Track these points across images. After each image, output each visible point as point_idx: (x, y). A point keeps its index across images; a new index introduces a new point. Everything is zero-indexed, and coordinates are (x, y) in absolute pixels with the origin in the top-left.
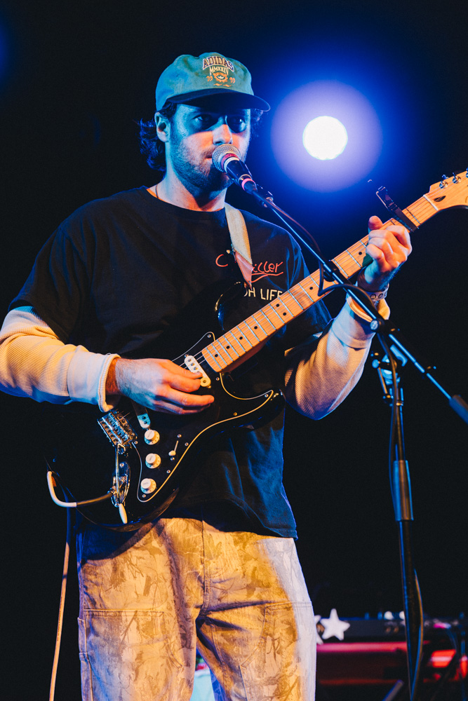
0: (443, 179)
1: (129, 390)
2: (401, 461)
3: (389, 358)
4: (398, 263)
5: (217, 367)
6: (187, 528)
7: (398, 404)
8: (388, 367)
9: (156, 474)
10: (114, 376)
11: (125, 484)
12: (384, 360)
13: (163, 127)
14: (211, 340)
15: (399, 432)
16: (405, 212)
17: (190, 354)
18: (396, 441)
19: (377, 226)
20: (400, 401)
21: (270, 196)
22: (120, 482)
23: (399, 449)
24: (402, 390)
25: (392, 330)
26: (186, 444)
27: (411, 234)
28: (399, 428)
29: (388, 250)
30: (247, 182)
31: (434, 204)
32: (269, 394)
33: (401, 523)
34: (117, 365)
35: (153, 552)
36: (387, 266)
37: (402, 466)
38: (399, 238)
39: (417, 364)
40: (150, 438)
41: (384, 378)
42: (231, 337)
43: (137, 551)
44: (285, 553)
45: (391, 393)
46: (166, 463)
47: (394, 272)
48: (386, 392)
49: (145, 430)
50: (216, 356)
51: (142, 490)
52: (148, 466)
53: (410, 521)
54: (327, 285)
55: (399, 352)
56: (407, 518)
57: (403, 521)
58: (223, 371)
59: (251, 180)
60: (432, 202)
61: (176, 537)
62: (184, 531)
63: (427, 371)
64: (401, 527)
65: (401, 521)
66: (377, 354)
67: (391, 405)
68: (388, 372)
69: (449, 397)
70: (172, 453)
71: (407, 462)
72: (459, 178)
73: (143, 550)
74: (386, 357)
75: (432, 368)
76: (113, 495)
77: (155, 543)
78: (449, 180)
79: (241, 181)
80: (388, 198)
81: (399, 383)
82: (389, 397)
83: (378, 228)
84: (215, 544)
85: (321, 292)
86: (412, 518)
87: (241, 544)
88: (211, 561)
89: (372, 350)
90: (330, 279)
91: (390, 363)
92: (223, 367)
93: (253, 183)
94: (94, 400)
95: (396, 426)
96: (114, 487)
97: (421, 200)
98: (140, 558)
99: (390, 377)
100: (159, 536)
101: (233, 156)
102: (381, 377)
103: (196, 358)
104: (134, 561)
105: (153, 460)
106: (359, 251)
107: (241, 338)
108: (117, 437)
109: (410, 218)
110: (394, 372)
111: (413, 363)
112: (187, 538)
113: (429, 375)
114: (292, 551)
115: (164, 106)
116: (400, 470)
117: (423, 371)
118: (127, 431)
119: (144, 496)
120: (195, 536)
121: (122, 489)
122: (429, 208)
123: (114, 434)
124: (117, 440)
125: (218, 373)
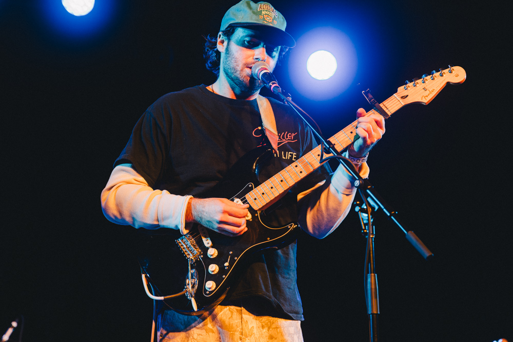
0: (406, 84)
1: (201, 218)
2: (373, 274)
3: (366, 205)
4: (376, 140)
5: (256, 208)
6: (232, 316)
7: (371, 236)
8: (365, 211)
9: (216, 278)
10: (191, 210)
11: (194, 283)
12: (362, 207)
13: (222, 42)
14: (251, 189)
15: (371, 255)
16: (381, 105)
17: (238, 197)
18: (370, 261)
19: (363, 115)
20: (373, 234)
21: (290, 96)
22: (192, 283)
23: (372, 266)
24: (374, 227)
25: (369, 187)
26: (236, 258)
27: (385, 120)
28: (371, 252)
29: (371, 131)
30: (275, 87)
31: (401, 100)
32: (291, 226)
33: (371, 315)
34: (192, 203)
35: (207, 331)
36: (369, 141)
37: (373, 278)
38: (378, 123)
39: (385, 210)
40: (211, 254)
41: (362, 219)
42: (265, 187)
43: (198, 330)
44: (295, 335)
45: (367, 228)
46: (222, 270)
47: (373, 145)
48: (364, 228)
49: (208, 249)
50: (255, 199)
51: (207, 289)
52: (210, 273)
53: (377, 314)
54: (326, 156)
55: (373, 202)
56: (375, 312)
57: (373, 314)
58: (259, 209)
59: (277, 85)
60: (399, 99)
61: (224, 322)
62: (229, 318)
63: (391, 215)
64: (371, 318)
65: (371, 314)
66: (358, 203)
67: (367, 237)
68: (365, 215)
69: (406, 232)
70: (226, 264)
71: (376, 275)
72: (417, 83)
73: (202, 330)
74: (364, 204)
75: (395, 213)
76: (187, 291)
77: (210, 326)
78: (411, 84)
79: (271, 86)
80: (370, 96)
81: (373, 222)
82: (365, 231)
83: (364, 116)
84: (250, 327)
85: (322, 161)
86: (379, 313)
87: (267, 328)
88: (247, 339)
89: (355, 200)
90: (328, 152)
91: (367, 209)
92: (260, 207)
93: (278, 87)
94: (176, 226)
95: (370, 251)
96: (188, 286)
97: (392, 97)
98: (200, 335)
99: (367, 219)
100: (213, 321)
101: (266, 69)
102: (360, 218)
103: (242, 200)
104: (195, 336)
105: (213, 268)
106: (351, 131)
107: (272, 188)
108: (189, 252)
109: (385, 109)
110: (370, 215)
111: (383, 209)
112: (231, 323)
113: (392, 217)
114: (299, 334)
115: (226, 29)
116: (372, 280)
117: (389, 214)
118: (196, 248)
119: (208, 292)
120: (237, 321)
121: (193, 287)
122: (397, 103)
123: (187, 250)
124: (189, 255)
125: (257, 211)
